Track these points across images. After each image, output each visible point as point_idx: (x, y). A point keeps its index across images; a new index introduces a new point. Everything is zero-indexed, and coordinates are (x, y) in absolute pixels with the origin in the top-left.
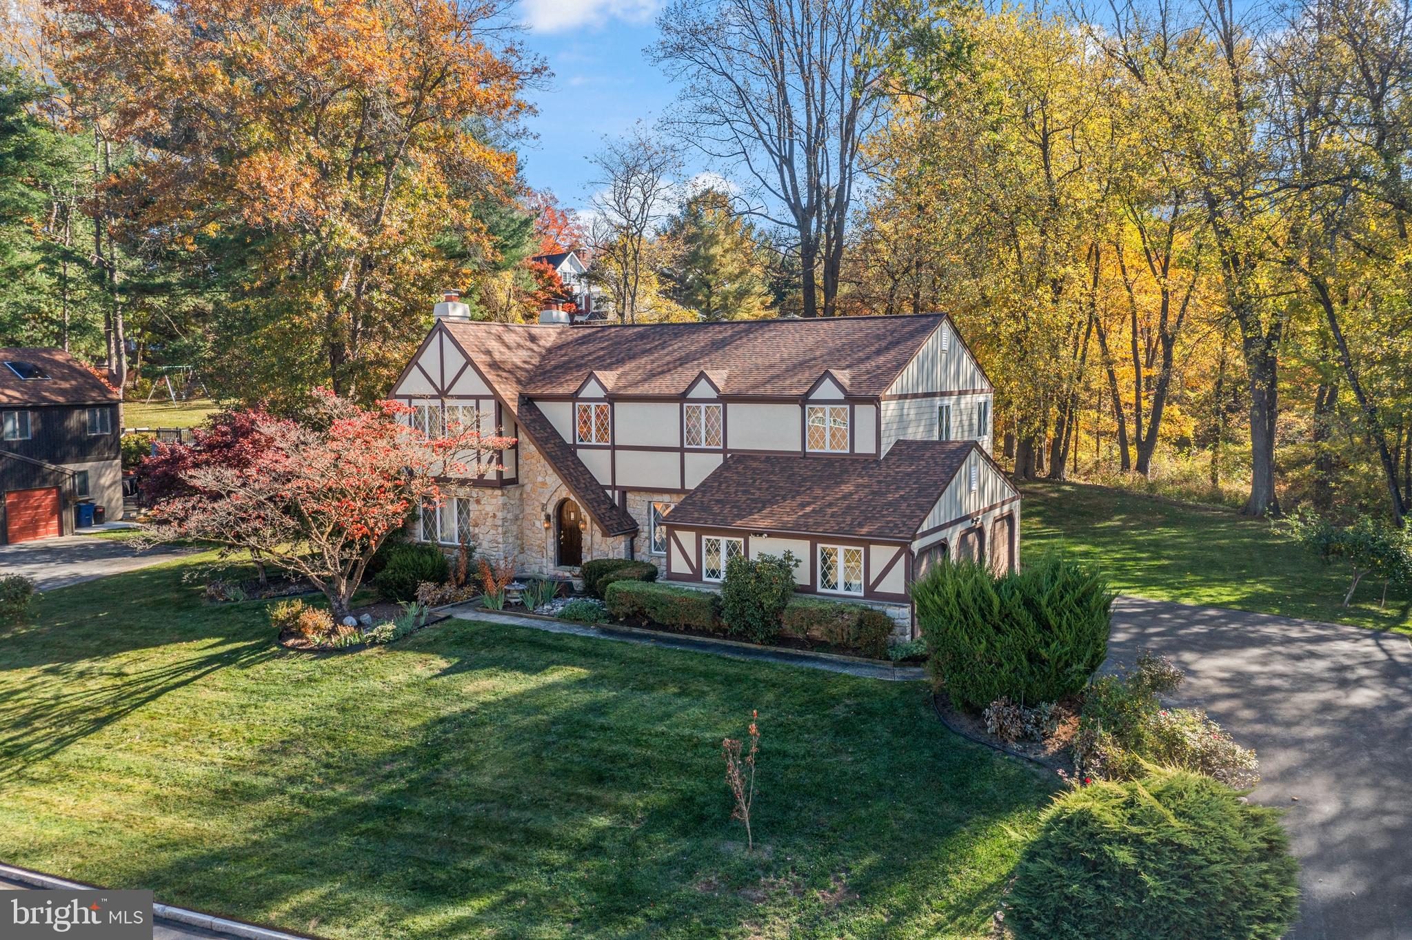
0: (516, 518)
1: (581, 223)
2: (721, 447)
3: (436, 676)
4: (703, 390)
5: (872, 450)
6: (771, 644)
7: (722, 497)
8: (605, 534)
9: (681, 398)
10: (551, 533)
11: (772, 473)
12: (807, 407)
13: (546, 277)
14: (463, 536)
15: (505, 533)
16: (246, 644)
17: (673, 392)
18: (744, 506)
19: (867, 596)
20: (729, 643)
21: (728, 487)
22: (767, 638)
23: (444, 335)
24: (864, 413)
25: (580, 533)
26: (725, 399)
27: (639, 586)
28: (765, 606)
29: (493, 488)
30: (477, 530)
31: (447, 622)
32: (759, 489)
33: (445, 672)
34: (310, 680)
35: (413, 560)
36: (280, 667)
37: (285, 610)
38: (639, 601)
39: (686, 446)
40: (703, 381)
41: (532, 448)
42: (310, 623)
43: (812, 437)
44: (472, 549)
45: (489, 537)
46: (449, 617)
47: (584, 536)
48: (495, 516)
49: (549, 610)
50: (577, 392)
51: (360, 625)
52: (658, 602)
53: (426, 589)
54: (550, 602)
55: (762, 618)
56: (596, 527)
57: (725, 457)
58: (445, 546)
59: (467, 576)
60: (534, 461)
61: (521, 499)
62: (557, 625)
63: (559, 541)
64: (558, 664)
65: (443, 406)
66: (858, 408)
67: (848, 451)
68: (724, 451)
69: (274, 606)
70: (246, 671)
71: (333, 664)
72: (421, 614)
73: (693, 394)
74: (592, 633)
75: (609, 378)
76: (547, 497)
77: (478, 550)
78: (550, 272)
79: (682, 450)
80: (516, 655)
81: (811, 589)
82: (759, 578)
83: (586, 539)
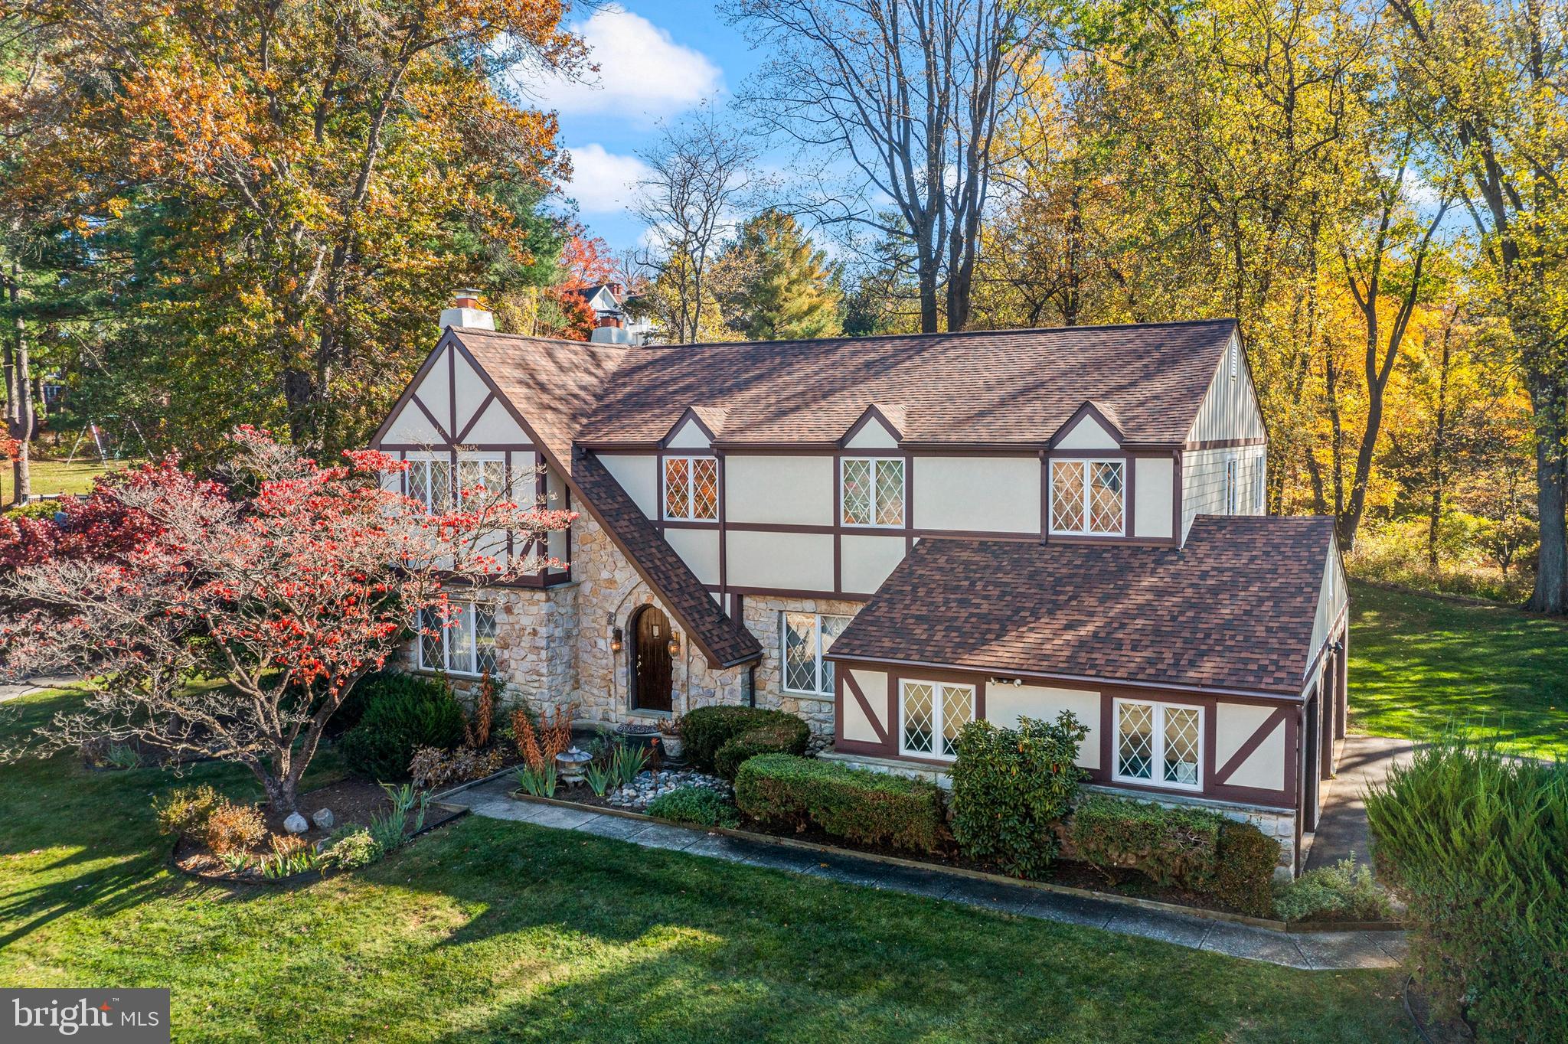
0: (568, 635)
1: (611, 255)
2: (903, 526)
3: (443, 944)
4: (872, 435)
5: (1164, 530)
6: (1042, 878)
7: (924, 611)
8: (713, 664)
9: (836, 448)
10: (623, 658)
11: (999, 569)
12: (1052, 461)
13: (576, 311)
14: (486, 661)
15: (550, 660)
16: (120, 860)
17: (824, 438)
18: (968, 628)
19: (1208, 793)
20: (961, 873)
21: (930, 592)
22: (1036, 867)
23: (456, 351)
24: (1152, 473)
25: (668, 659)
26: (911, 450)
27: (792, 767)
28: (1037, 815)
29: (533, 589)
30: (506, 654)
31: (462, 822)
32: (986, 598)
33: (460, 936)
34: (216, 946)
35: (406, 710)
36: (166, 913)
37: (184, 805)
38: (797, 795)
39: (843, 524)
40: (873, 421)
41: (594, 526)
42: (225, 833)
43: (1059, 508)
44: (501, 686)
45: (526, 665)
46: (465, 813)
47: (675, 663)
48: (535, 633)
49: (632, 799)
50: (665, 440)
51: (313, 831)
52: (831, 798)
53: (426, 760)
54: (632, 780)
55: (1030, 836)
56: (695, 650)
57: (909, 543)
58: (456, 678)
59: (493, 728)
60: (595, 546)
61: (576, 606)
62: (649, 829)
63: (634, 671)
64: (667, 922)
65: (454, 460)
66: (1141, 463)
67: (1122, 534)
68: (908, 532)
69: (166, 798)
70: (108, 923)
71: (259, 911)
72: (418, 806)
73: (856, 442)
74: (712, 850)
75: (716, 417)
76: (617, 602)
77: (509, 685)
78: (581, 305)
79: (837, 531)
80: (587, 900)
81: (1102, 776)
82: (1026, 766)
83: (679, 670)
